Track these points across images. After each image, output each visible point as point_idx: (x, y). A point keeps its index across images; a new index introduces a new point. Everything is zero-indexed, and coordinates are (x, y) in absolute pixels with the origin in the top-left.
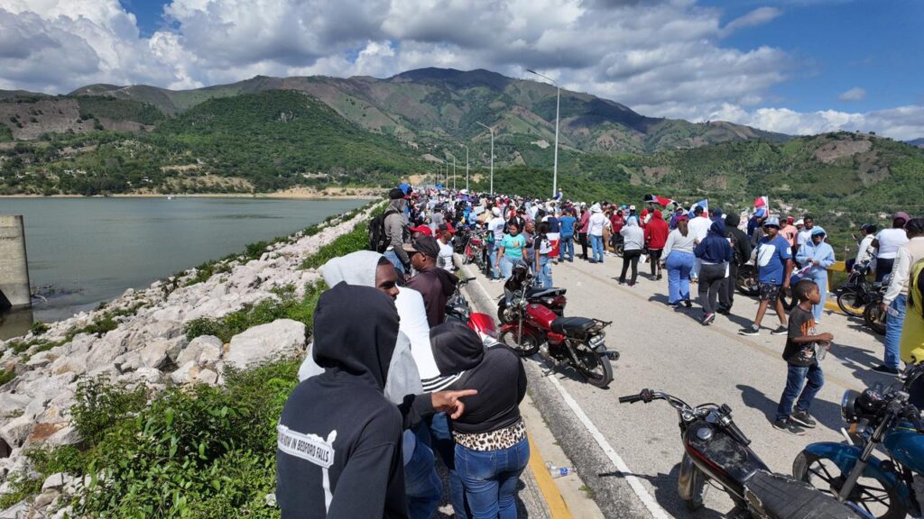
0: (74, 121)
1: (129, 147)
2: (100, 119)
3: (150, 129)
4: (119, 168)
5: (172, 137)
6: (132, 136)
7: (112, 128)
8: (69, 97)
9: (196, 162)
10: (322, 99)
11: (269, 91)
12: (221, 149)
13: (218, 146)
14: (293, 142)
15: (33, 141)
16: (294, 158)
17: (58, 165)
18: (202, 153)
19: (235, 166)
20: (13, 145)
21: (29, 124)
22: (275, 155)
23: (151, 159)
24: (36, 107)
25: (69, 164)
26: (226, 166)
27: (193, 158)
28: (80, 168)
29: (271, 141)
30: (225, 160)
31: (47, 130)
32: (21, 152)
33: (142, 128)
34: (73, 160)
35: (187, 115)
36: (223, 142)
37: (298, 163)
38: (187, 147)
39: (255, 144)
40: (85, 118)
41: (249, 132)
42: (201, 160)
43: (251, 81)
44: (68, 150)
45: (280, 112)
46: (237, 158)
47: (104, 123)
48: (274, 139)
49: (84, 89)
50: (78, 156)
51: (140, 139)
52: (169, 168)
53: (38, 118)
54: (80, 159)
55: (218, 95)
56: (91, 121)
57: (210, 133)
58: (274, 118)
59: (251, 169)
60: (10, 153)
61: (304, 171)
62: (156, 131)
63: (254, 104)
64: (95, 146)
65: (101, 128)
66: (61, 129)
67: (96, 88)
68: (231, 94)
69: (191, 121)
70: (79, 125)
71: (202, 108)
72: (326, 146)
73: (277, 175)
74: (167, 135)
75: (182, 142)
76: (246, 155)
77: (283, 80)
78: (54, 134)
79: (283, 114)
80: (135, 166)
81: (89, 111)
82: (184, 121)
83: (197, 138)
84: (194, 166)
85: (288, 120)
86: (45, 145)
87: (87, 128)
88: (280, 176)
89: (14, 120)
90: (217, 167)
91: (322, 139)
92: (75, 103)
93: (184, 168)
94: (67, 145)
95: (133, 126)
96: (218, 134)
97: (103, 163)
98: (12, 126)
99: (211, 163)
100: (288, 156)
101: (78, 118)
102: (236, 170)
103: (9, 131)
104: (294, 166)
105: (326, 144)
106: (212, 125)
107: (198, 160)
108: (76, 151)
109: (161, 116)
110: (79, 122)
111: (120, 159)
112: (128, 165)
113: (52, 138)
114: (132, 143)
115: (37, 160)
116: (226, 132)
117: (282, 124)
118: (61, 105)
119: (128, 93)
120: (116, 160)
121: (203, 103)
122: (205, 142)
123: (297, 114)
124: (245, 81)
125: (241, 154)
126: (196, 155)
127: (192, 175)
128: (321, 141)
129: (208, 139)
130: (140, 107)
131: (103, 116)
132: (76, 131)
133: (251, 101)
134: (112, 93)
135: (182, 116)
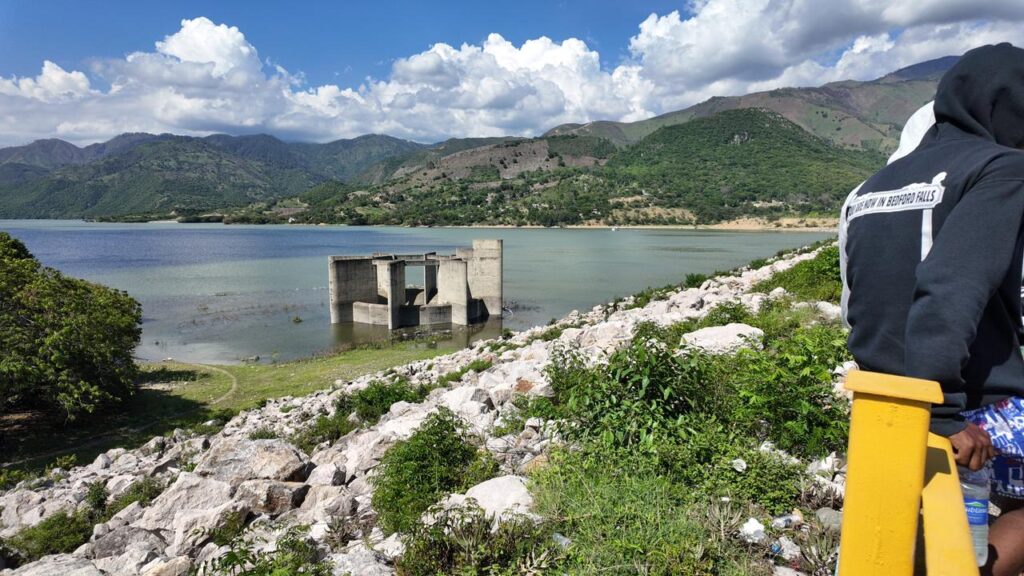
0: (543, 159)
1: (584, 181)
2: (563, 156)
3: (603, 162)
4: (574, 201)
5: (622, 170)
6: (587, 171)
7: (572, 164)
8: (541, 139)
9: (641, 194)
10: (784, 115)
11: (724, 113)
12: (667, 179)
13: (664, 176)
14: (745, 166)
15: (513, 179)
16: (745, 185)
17: (528, 199)
18: (647, 184)
19: (679, 196)
20: (500, 183)
21: (512, 165)
22: (723, 182)
23: (601, 192)
24: (518, 149)
25: (536, 198)
26: (670, 197)
27: (638, 189)
28: (544, 202)
29: (720, 167)
30: (669, 190)
31: (524, 170)
32: (504, 189)
33: (597, 162)
34: (539, 195)
35: (637, 146)
36: (670, 171)
37: (748, 190)
38: (634, 179)
39: (702, 171)
40: (551, 156)
41: (698, 159)
42: (646, 191)
43: (705, 104)
44: (537, 186)
45: (733, 134)
46: (682, 188)
47: (567, 160)
48: (725, 165)
49: (553, 130)
50: (544, 190)
51: (594, 173)
52: (616, 200)
53: (518, 159)
54: (545, 194)
55: (668, 123)
56: (556, 159)
57: (658, 163)
58: (726, 142)
59: (696, 199)
60: (497, 191)
61: (754, 199)
62: (608, 165)
63: (705, 128)
64: (557, 182)
65: (563, 165)
66: (533, 168)
67: (562, 128)
68: (682, 120)
69: (640, 152)
70: (547, 164)
71: (653, 138)
72: (784, 170)
73: (724, 204)
74: (617, 168)
75: (630, 174)
76: (691, 184)
77: (740, 98)
78: (528, 172)
79: (736, 137)
80: (587, 199)
81: (555, 150)
82: (633, 153)
83: (645, 169)
84: (638, 198)
85: (741, 143)
86: (521, 182)
87: (552, 166)
88: (726, 206)
89: (502, 162)
90: (661, 197)
91: (780, 161)
92: (545, 143)
93: (630, 200)
94: (536, 182)
95: (588, 161)
96: (665, 163)
97: (562, 197)
98: (499, 166)
99: (655, 194)
100: (737, 183)
101: (547, 157)
102: (680, 201)
103: (498, 172)
104: (743, 194)
105: (785, 166)
106: (660, 155)
107: (643, 191)
108: (542, 187)
109: (613, 149)
110: (547, 160)
111: (576, 193)
112: (581, 198)
113: (526, 175)
114: (586, 177)
115: (514, 196)
116: (674, 160)
117: (735, 147)
118: (535, 146)
119: (588, 130)
120: (572, 194)
121: (654, 133)
122: (653, 172)
123: (753, 135)
124: (699, 105)
125: (686, 183)
126: (641, 186)
127: (637, 206)
128: (779, 164)
129: (655, 170)
130: (597, 143)
131: (566, 154)
132: (544, 169)
133: (703, 126)
134: (575, 131)
135: (632, 148)
